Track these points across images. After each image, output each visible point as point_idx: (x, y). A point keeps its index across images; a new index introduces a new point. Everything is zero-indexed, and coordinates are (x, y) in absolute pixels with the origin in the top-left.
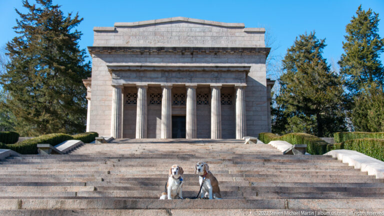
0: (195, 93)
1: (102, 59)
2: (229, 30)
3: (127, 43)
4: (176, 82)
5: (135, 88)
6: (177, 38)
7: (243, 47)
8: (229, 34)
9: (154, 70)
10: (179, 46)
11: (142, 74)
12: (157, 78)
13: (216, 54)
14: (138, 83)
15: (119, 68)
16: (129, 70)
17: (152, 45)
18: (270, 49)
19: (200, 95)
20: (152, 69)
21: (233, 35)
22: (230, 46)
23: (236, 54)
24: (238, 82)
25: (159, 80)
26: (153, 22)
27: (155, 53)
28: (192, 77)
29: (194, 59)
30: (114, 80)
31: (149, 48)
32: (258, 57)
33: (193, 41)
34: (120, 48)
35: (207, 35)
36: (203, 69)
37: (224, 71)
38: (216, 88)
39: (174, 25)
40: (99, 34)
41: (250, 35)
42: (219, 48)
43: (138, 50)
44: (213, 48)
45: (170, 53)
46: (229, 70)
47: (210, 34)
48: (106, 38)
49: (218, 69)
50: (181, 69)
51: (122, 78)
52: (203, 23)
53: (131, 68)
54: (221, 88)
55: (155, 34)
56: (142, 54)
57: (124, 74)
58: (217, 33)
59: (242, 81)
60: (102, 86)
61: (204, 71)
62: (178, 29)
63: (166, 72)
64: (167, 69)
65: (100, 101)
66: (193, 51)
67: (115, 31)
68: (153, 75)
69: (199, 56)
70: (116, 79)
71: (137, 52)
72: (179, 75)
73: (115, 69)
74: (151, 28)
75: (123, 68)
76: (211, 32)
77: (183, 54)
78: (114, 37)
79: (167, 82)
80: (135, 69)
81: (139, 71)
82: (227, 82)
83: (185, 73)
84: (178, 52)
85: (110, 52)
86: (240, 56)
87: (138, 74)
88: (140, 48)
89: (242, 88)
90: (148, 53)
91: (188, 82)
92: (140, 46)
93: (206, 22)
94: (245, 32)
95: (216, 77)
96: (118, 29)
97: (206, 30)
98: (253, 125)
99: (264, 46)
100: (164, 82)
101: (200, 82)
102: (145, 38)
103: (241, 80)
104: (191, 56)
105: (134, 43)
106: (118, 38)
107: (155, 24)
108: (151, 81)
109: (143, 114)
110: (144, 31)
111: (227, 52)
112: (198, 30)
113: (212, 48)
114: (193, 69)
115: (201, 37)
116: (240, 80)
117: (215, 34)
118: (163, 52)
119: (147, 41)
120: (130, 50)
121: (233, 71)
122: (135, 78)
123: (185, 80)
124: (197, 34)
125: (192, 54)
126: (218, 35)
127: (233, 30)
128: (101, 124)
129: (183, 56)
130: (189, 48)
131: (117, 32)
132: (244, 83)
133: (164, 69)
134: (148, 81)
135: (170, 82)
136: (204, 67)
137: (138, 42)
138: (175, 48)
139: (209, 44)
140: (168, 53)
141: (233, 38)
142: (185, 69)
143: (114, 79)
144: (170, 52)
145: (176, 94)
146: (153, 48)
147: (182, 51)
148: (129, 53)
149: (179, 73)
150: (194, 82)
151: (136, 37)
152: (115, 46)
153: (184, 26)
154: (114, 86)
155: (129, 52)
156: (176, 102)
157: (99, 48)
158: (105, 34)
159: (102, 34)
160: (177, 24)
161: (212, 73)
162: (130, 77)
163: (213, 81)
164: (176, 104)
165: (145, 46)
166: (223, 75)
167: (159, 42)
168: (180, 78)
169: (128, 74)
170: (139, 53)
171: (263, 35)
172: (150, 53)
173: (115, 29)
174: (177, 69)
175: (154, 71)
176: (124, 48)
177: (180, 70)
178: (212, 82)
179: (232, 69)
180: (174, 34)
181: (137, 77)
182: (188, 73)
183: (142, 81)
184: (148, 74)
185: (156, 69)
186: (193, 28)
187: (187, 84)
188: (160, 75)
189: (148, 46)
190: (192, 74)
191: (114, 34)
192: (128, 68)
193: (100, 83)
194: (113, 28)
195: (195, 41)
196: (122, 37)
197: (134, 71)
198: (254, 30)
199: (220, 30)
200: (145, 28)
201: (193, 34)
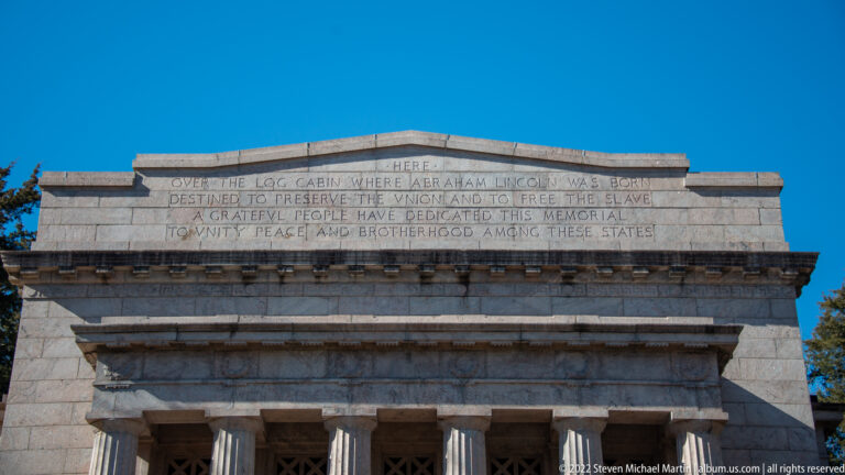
0: (482, 450)
2: (625, 182)
3: (185, 238)
4: (395, 397)
5: (203, 432)
6: (399, 216)
7: (687, 248)
8: (621, 198)
9: (295, 343)
10: (407, 248)
11: (236, 364)
12: (307, 380)
14: (218, 408)
15: (130, 339)
17: (294, 244)
18: (813, 257)
19: (502, 461)
20: (285, 337)
21: (639, 201)
22: (628, 244)
23: (656, 279)
24: (685, 403)
25: (312, 389)
26: (299, 150)
27: (304, 279)
28: (466, 377)
29: (473, 301)
30: (104, 395)
31: (280, 256)
33: (467, 226)
34: (152, 257)
35: (527, 203)
36: (515, 337)
37: (615, 350)
38: (583, 426)
39: (385, 163)
40: (66, 200)
41: (713, 200)
42: (580, 255)
43: (231, 266)
44: (557, 256)
45: (369, 279)
46: (637, 346)
48: (96, 216)
49: (587, 338)
50: (415, 337)
51: (145, 382)
52: (509, 152)
54: (602, 426)
55: (308, 199)
56: (247, 280)
57: (151, 365)
58: (569, 193)
59: (704, 394)
60: (56, 425)
61: (525, 347)
62: (404, 181)
64: (354, 339)
66: (469, 268)
67: (137, 189)
68: (290, 366)
69: (495, 289)
70: (112, 389)
71: (225, 273)
72: (405, 368)
73: (111, 341)
74: (290, 179)
75: (147, 339)
76: (544, 189)
77: (425, 280)
78: (128, 213)
79: (351, 400)
80: (205, 338)
81: (225, 350)
82: (630, 401)
84: (402, 272)
85: (104, 277)
86: (676, 290)
87: (218, 363)
88: (238, 256)
89: (706, 429)
90: (274, 279)
91: (450, 401)
92: (241, 248)
93: (523, 149)
94: (692, 188)
95: (580, 377)
96: (147, 182)
97: (523, 183)
99: (782, 247)
100: (338, 400)
101: (503, 400)
102: (265, 216)
103: (696, 389)
104: (462, 289)
105: (214, 237)
106: (149, 215)
107: (309, 161)
108: (279, 399)
110: (259, 189)
111: (616, 270)
112: (489, 182)
113: (550, 252)
114: (472, 339)
115: (504, 209)
116: (695, 394)
117: (561, 200)
118: (339, 272)
119: (274, 229)
120: (193, 267)
121: (656, 351)
122: (204, 382)
123: (435, 388)
124: (486, 198)
125: (465, 280)
126: (574, 203)
127: (640, 183)
129: (427, 289)
130: (450, 255)
131: (145, 192)
132: (715, 405)
133: (339, 338)
134: (264, 399)
135: (367, 398)
136: (521, 328)
137: (232, 231)
138: (389, 257)
139: (537, 238)
140: (361, 278)
141: (640, 214)
142: (434, 338)
143: (101, 387)
144: (368, 272)
145: (396, 461)
146: (295, 255)
147: (422, 267)
148: (191, 279)
149: (409, 356)
150: (476, 400)
151: (224, 214)
152: (132, 249)
153: (429, 168)
154: (99, 423)
155: (189, 273)
157: (55, 255)
158: (91, 201)
159: (78, 200)
160: (401, 161)
161: (561, 357)
162: (179, 378)
163: (567, 392)
165: (263, 246)
166: (614, 367)
167: (322, 232)
168: (410, 381)
169: (175, 363)
170: (235, 279)
171: (775, 201)
172: (282, 277)
173: (137, 180)
174: (398, 338)
175: (294, 348)
176: (170, 256)
177: (410, 345)
178: (561, 400)
179: (652, 340)
180: (387, 199)
181: (212, 377)
182: (448, 357)
183: (232, 399)
184: (267, 365)
185: (301, 337)
186: (467, 177)
187: (445, 409)
188: (318, 366)
189: (275, 248)
190: (465, 361)
191: (129, 200)
192: (172, 336)
193: (47, 413)
194: (127, 179)
195: (474, 229)
196: (164, 213)
197: (199, 350)
198: (730, 183)
199: (583, 182)
200: (263, 177)
201: (465, 198)
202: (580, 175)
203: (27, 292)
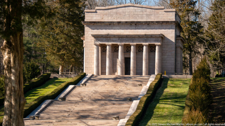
0: (135, 48)
1: (90, 28)
2: (156, 10)
3: (102, 19)
4: (126, 42)
6: (128, 16)
7: (162, 21)
9: (114, 36)
10: (129, 21)
11: (108, 39)
12: (116, 40)
13: (148, 25)
14: (106, 43)
15: (97, 36)
16: (102, 37)
17: (115, 20)
19: (140, 46)
21: (157, 13)
23: (158, 24)
24: (156, 42)
27: (116, 25)
28: (133, 40)
29: (137, 27)
30: (95, 42)
31: (113, 22)
32: (171, 26)
33: (136, 17)
34: (98, 22)
36: (138, 36)
37: (150, 37)
38: (146, 45)
39: (126, 8)
40: (88, 13)
41: (167, 13)
42: (149, 22)
44: (147, 22)
47: (145, 13)
48: (91, 16)
49: (146, 36)
50: (128, 36)
51: (99, 40)
52: (142, 7)
53: (103, 36)
54: (148, 45)
55: (117, 13)
56: (110, 25)
57: (100, 39)
60: (90, 42)
61: (140, 37)
62: (129, 11)
63: (120, 38)
64: (121, 36)
65: (89, 50)
66: (136, 23)
67: (96, 12)
68: (114, 39)
69: (139, 26)
72: (127, 39)
73: (95, 36)
74: (114, 10)
75: (99, 36)
78: (95, 15)
80: (105, 36)
81: (107, 37)
82: (151, 42)
83: (130, 38)
84: (128, 24)
85: (93, 24)
86: (161, 26)
88: (109, 22)
89: (158, 45)
90: (113, 25)
91: (132, 42)
92: (109, 21)
93: (144, 6)
94: (165, 11)
95: (146, 40)
96: (97, 11)
97: (143, 11)
98: (167, 63)
100: (120, 42)
101: (137, 42)
102: (112, 16)
105: (106, 19)
107: (117, 8)
108: (113, 42)
109: (110, 59)
110: (111, 12)
111: (153, 24)
112: (139, 11)
115: (141, 15)
116: (158, 41)
117: (148, 13)
118: (121, 24)
119: (113, 18)
120: (103, 23)
121: (154, 37)
122: (106, 40)
123: (130, 41)
124: (139, 13)
125: (136, 25)
126: (150, 14)
127: (158, 11)
128: (90, 62)
129: (131, 26)
130: (134, 22)
133: (119, 36)
135: (123, 42)
137: (108, 18)
138: (126, 22)
140: (123, 25)
141: (158, 15)
145: (128, 46)
146: (115, 22)
147: (130, 23)
148: (103, 25)
149: (127, 38)
150: (134, 42)
151: (107, 15)
152: (96, 21)
153: (132, 9)
154: (95, 45)
156: (128, 50)
157: (87, 22)
158: (91, 14)
159: (89, 13)
160: (128, 8)
161: (144, 38)
162: (102, 40)
164: (128, 51)
165: (111, 21)
166: (149, 39)
167: (118, 18)
168: (127, 40)
169: (102, 38)
170: (108, 25)
171: (174, 13)
173: (96, 11)
174: (126, 36)
176: (101, 22)
178: (143, 42)
180: (126, 13)
182: (131, 38)
183: (109, 42)
184: (112, 39)
186: (136, 10)
187: (131, 44)
188: (117, 39)
189: (113, 21)
190: (133, 38)
191: (95, 13)
192: (101, 36)
193: (89, 41)
194: (94, 11)
195: (137, 17)
196: (99, 15)
197: (104, 37)
198: (169, 11)
199: (151, 11)
200: (111, 10)
201: (136, 13)
202: (151, 10)
203: (85, 26)
